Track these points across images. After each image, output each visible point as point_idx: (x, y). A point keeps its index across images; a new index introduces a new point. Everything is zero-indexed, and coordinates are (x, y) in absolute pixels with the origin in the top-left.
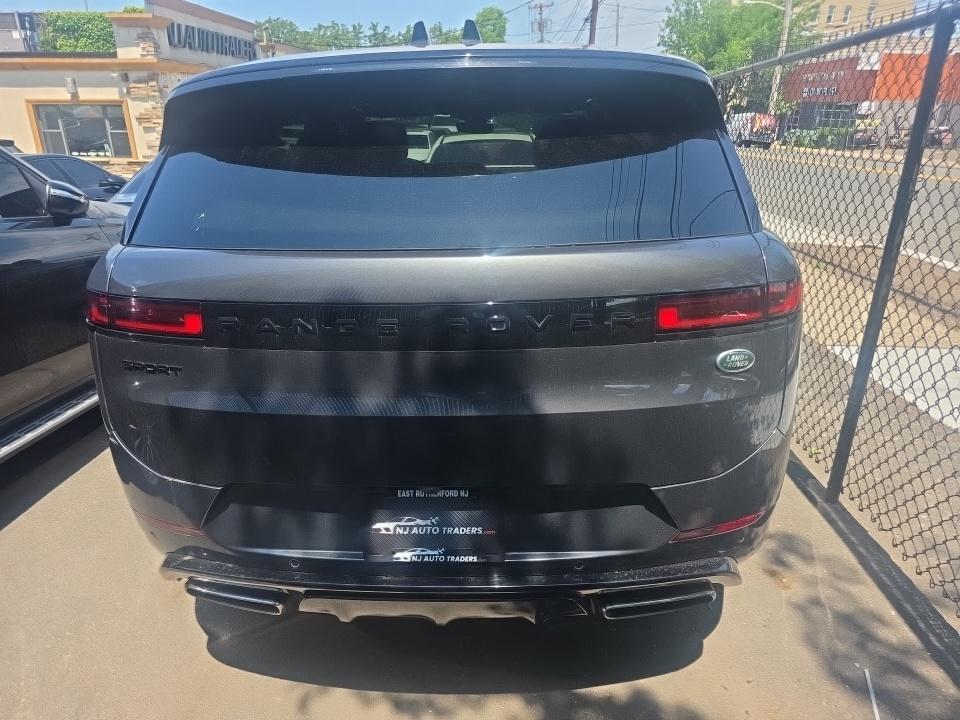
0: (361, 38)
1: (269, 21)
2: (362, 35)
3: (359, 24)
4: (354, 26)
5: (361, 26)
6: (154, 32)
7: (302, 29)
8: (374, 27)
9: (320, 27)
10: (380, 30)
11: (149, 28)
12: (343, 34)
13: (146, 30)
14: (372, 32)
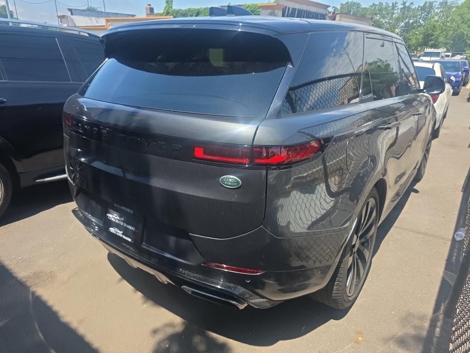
0: (395, 10)
1: (347, 3)
2: (396, 8)
3: (396, 2)
4: (393, 4)
5: (396, 3)
6: (276, 11)
7: (363, 6)
8: (404, 3)
9: (374, 4)
10: (407, 5)
11: (274, 10)
12: (386, 8)
13: (273, 11)
14: (402, 6)
